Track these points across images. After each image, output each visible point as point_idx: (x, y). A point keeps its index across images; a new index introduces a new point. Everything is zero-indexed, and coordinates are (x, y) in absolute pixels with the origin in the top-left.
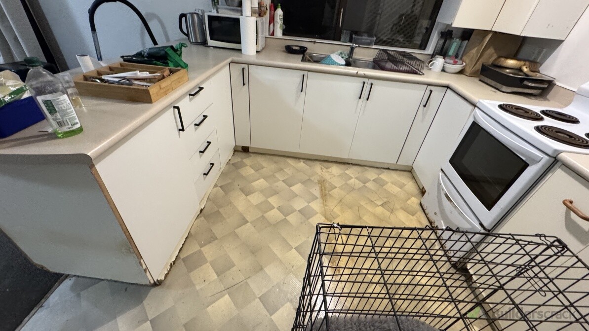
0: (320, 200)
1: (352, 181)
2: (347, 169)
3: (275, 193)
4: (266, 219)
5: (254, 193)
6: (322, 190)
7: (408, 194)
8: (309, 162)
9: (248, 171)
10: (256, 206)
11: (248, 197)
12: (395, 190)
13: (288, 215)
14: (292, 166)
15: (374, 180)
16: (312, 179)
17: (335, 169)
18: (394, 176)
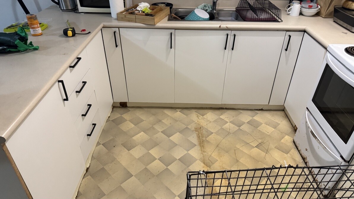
0: (197, 148)
1: (227, 126)
2: (222, 114)
3: (156, 144)
4: (150, 171)
5: (135, 147)
6: (199, 137)
7: (282, 133)
8: (186, 111)
9: (128, 126)
10: (138, 159)
11: (131, 151)
12: (269, 130)
13: (170, 164)
14: (169, 116)
15: (248, 123)
16: (189, 127)
17: (210, 116)
18: (268, 116)
